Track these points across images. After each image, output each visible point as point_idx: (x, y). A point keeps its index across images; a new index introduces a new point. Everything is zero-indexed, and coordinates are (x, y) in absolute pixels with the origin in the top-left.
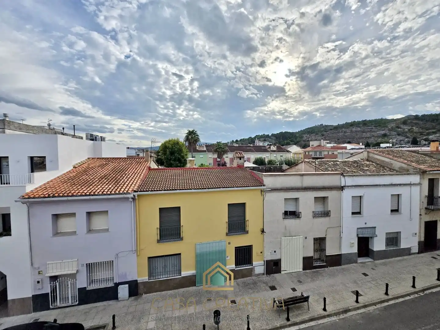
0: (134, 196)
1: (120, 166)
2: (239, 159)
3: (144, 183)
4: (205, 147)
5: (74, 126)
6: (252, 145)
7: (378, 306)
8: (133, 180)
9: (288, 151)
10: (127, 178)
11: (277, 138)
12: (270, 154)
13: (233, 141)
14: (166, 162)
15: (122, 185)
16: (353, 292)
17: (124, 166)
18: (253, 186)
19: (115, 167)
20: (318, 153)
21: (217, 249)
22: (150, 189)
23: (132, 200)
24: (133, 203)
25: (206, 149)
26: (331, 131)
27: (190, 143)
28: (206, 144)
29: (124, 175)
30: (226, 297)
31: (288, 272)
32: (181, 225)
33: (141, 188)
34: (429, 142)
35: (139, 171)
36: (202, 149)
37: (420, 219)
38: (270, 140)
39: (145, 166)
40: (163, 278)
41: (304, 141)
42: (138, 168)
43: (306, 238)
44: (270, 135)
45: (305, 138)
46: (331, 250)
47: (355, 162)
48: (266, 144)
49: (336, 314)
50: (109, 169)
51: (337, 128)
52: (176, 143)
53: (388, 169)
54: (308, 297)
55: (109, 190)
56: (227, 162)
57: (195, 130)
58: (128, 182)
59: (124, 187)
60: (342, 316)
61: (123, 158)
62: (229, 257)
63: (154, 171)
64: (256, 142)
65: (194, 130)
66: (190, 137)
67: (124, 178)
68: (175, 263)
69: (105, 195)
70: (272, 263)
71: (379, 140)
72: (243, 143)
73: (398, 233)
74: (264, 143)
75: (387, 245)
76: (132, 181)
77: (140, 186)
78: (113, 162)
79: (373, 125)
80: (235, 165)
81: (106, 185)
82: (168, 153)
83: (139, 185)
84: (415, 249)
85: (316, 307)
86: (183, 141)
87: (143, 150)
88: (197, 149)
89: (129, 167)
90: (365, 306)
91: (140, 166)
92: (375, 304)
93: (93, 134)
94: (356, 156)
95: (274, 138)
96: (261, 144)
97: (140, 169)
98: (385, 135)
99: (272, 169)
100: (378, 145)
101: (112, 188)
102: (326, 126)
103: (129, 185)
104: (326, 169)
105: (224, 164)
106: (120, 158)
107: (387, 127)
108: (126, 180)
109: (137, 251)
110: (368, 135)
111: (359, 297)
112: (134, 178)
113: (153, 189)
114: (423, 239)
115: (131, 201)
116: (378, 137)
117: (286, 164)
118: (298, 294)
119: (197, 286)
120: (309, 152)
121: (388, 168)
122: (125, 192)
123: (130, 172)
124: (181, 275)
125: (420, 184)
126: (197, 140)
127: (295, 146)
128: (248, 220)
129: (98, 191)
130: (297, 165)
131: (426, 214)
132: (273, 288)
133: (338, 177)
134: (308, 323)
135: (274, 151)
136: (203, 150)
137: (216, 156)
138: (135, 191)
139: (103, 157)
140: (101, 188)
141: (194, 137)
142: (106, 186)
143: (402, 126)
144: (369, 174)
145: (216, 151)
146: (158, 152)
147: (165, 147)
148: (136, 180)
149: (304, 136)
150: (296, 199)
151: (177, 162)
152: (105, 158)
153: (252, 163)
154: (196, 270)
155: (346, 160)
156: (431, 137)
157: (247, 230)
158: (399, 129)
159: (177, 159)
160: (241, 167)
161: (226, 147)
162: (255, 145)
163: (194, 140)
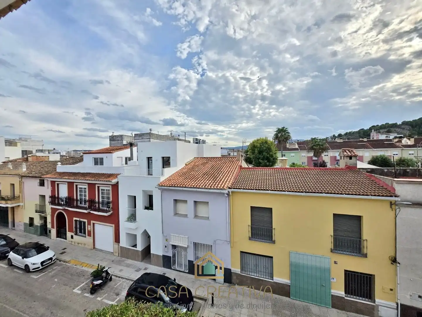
0: (229, 192)
1: (217, 164)
2: (349, 158)
3: (236, 180)
4: (297, 144)
5: (185, 133)
6: (365, 140)
8: (227, 177)
10: (223, 176)
11: (412, 127)
12: (401, 150)
13: (334, 136)
14: (255, 160)
15: (218, 182)
17: (219, 165)
19: (213, 165)
21: (318, 265)
22: (242, 187)
23: (227, 195)
24: (227, 198)
25: (299, 147)
27: (279, 141)
28: (298, 141)
29: (220, 173)
32: (273, 228)
33: (234, 185)
35: (232, 169)
36: (293, 147)
38: (398, 130)
39: (236, 165)
40: (254, 275)
42: (231, 167)
48: (393, 137)
50: (209, 167)
52: (265, 142)
55: (209, 185)
56: (326, 161)
57: (286, 127)
58: (224, 179)
59: (220, 184)
61: (219, 158)
62: (335, 279)
63: (245, 169)
64: (372, 134)
65: (284, 128)
66: (279, 135)
67: (220, 176)
68: (267, 265)
69: (207, 189)
72: (350, 137)
74: (388, 136)
76: (227, 179)
77: (234, 183)
78: (212, 160)
80: (342, 165)
81: (207, 180)
82: (256, 152)
83: (232, 182)
86: (271, 140)
87: (233, 150)
88: (288, 147)
89: (224, 166)
91: (232, 165)
93: (197, 139)
95: (407, 127)
96: (383, 137)
97: (233, 168)
101: (212, 183)
103: (225, 182)
105: (323, 165)
106: (217, 158)
108: (222, 177)
109: (231, 242)
112: (228, 176)
113: (245, 188)
115: (226, 197)
119: (291, 299)
122: (222, 187)
123: (225, 170)
124: (273, 280)
126: (287, 138)
129: (202, 185)
137: (311, 154)
138: (229, 188)
139: (204, 157)
140: (203, 183)
141: (285, 134)
142: (208, 182)
145: (312, 149)
146: (247, 152)
147: (253, 146)
148: (230, 177)
151: (266, 161)
152: (206, 158)
153: (367, 163)
154: (290, 280)
157: (365, 252)
159: (266, 157)
160: (352, 168)
161: (326, 144)
162: (371, 139)
163: (284, 138)
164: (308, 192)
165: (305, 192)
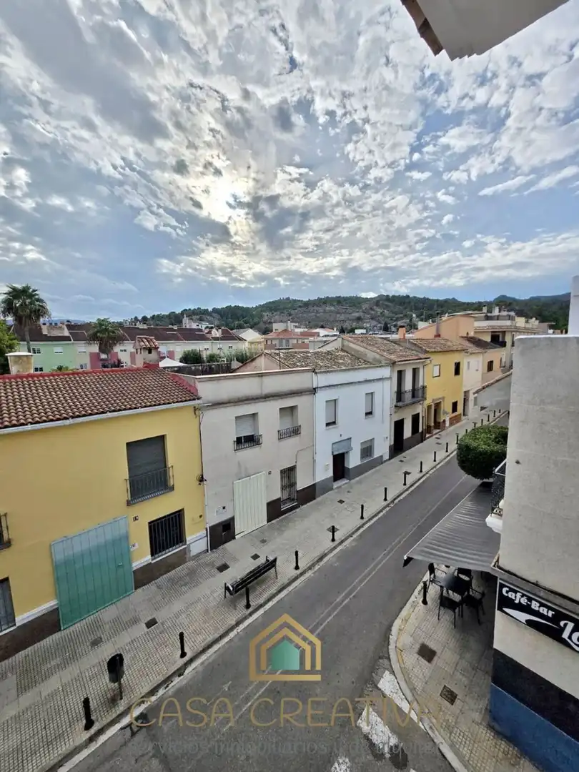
2: (147, 352)
4: (66, 329)
6: (176, 328)
7: (355, 536)
9: (241, 339)
11: (222, 317)
13: (136, 318)
16: (328, 530)
18: (177, 402)
20: (284, 341)
25: (70, 333)
26: (300, 309)
27: (19, 319)
28: (68, 321)
30: (135, 621)
31: (246, 533)
34: (398, 327)
36: (56, 333)
37: (391, 419)
38: (210, 318)
41: (265, 323)
43: (270, 473)
44: (210, 309)
45: (265, 318)
46: (302, 483)
47: (329, 353)
48: (204, 327)
49: (310, 568)
51: (307, 304)
53: (362, 361)
54: (275, 560)
56: (123, 360)
57: (33, 288)
60: (317, 567)
62: (137, 545)
64: (184, 322)
66: (18, 304)
70: (221, 528)
71: (354, 325)
72: (157, 322)
73: (372, 440)
74: (200, 325)
75: (363, 457)
79: (347, 303)
80: (139, 364)
84: (386, 457)
85: (285, 569)
88: (45, 332)
90: (342, 542)
92: (351, 536)
94: (329, 345)
95: (216, 315)
96: (194, 326)
98: (359, 319)
99: (213, 368)
100: (352, 331)
102: (295, 301)
104: (294, 364)
105: (118, 365)
107: (361, 308)
110: (342, 317)
111: (335, 534)
114: (392, 443)
116: (353, 320)
117: (238, 360)
118: (262, 561)
119: (64, 629)
120: (272, 340)
121: (362, 359)
124: (15, 625)
125: (390, 378)
126: (40, 312)
127: (250, 331)
128: (172, 466)
130: (253, 360)
131: (395, 412)
132: (223, 568)
133: (309, 375)
134: (277, 597)
135: (216, 339)
136: (60, 335)
137: (95, 348)
141: (31, 303)
143: (375, 307)
144: (344, 368)
145: (94, 338)
149: (265, 314)
150: (254, 416)
153: (178, 360)
154: (57, 598)
155: (319, 350)
156: (399, 323)
157: (172, 484)
158: (373, 312)
160: (151, 368)
161: (118, 330)
162: (184, 327)
163: (31, 312)
164: (78, 416)
165: (73, 417)
